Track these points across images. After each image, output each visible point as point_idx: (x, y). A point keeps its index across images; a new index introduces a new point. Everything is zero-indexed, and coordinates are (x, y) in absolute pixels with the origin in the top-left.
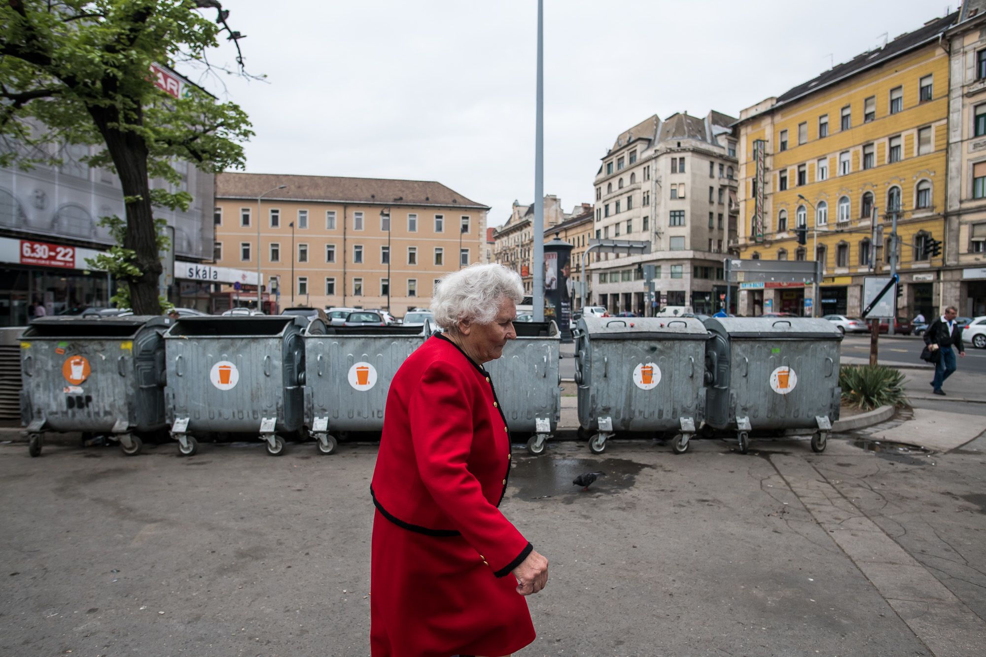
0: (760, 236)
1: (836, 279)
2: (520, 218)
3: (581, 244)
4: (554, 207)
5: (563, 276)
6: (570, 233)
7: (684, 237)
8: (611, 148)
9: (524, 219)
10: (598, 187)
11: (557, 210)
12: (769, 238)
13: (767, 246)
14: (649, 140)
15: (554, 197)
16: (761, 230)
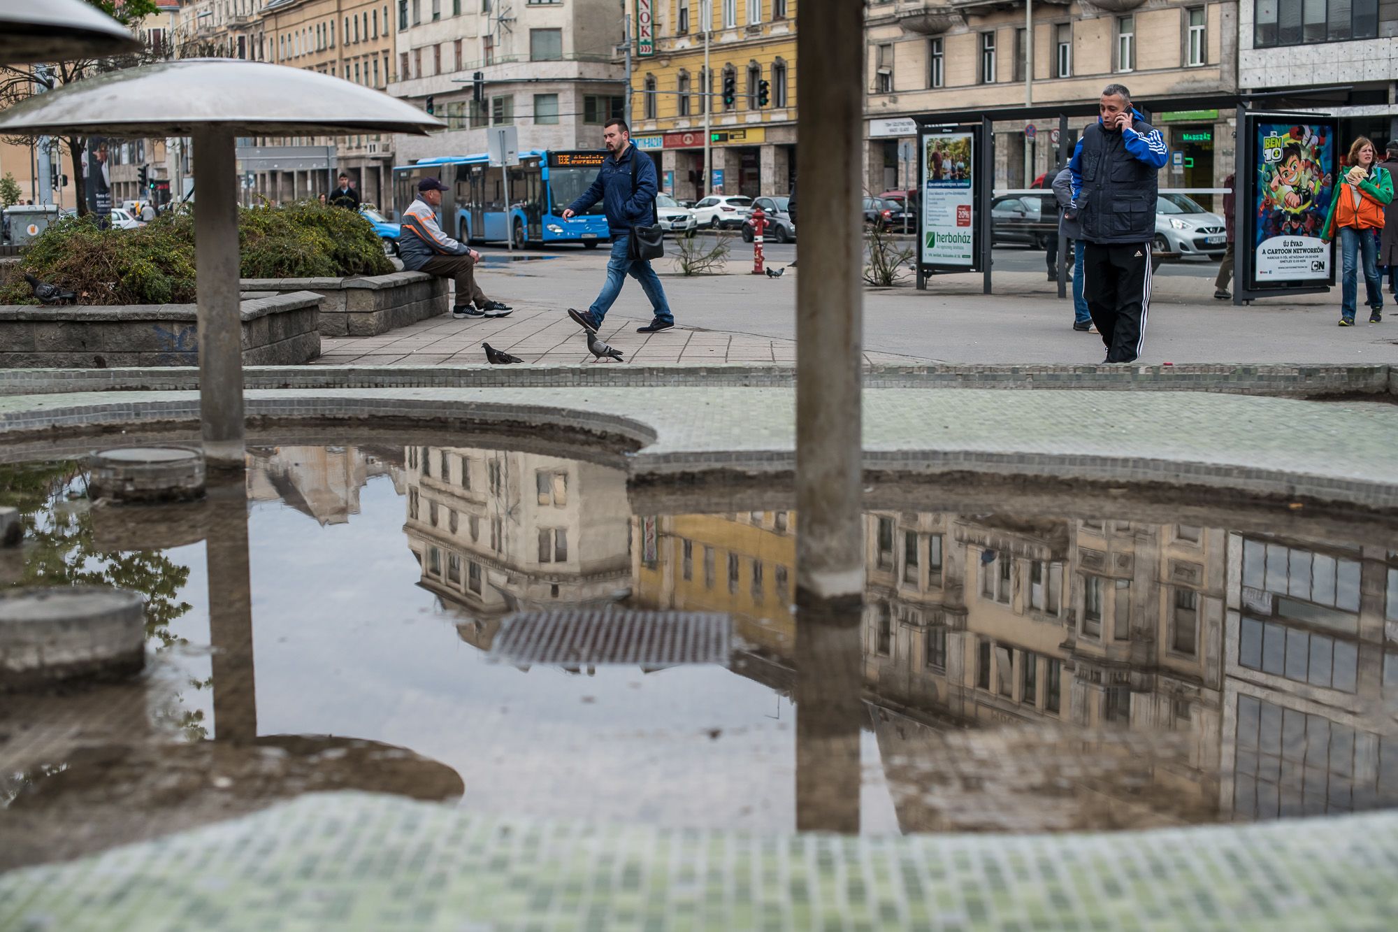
0: (646, 42)
1: (748, 133)
3: (371, 34)
5: (96, 161)
7: (559, 29)
12: (666, 48)
13: (664, 63)
16: (649, 31)
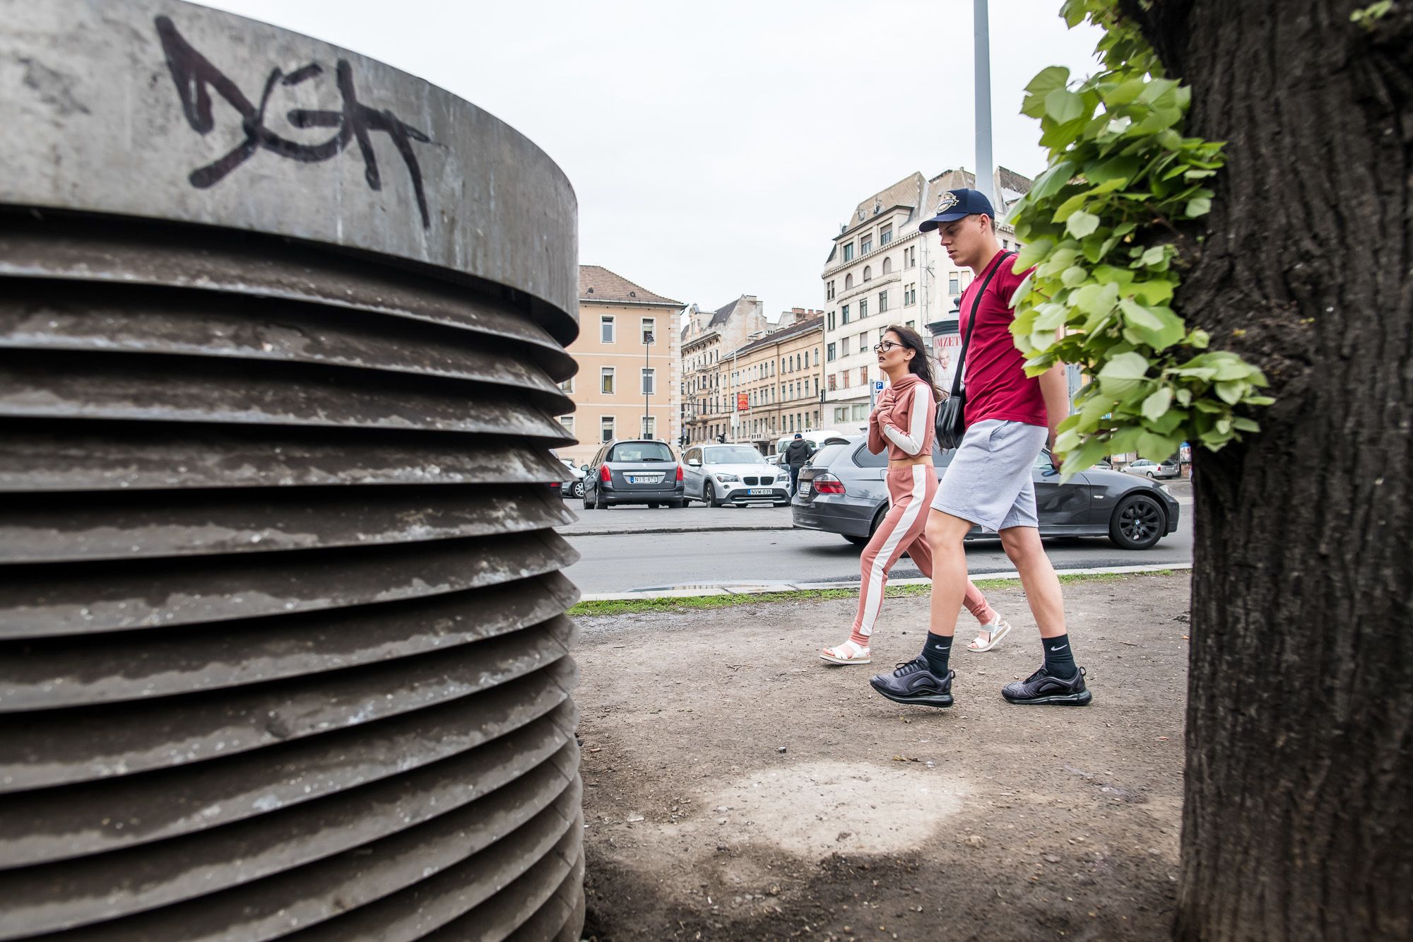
2: (702, 330)
4: (753, 314)
6: (784, 349)
8: (847, 224)
9: (708, 332)
10: (829, 280)
11: (757, 319)
14: (911, 209)
15: (752, 299)
